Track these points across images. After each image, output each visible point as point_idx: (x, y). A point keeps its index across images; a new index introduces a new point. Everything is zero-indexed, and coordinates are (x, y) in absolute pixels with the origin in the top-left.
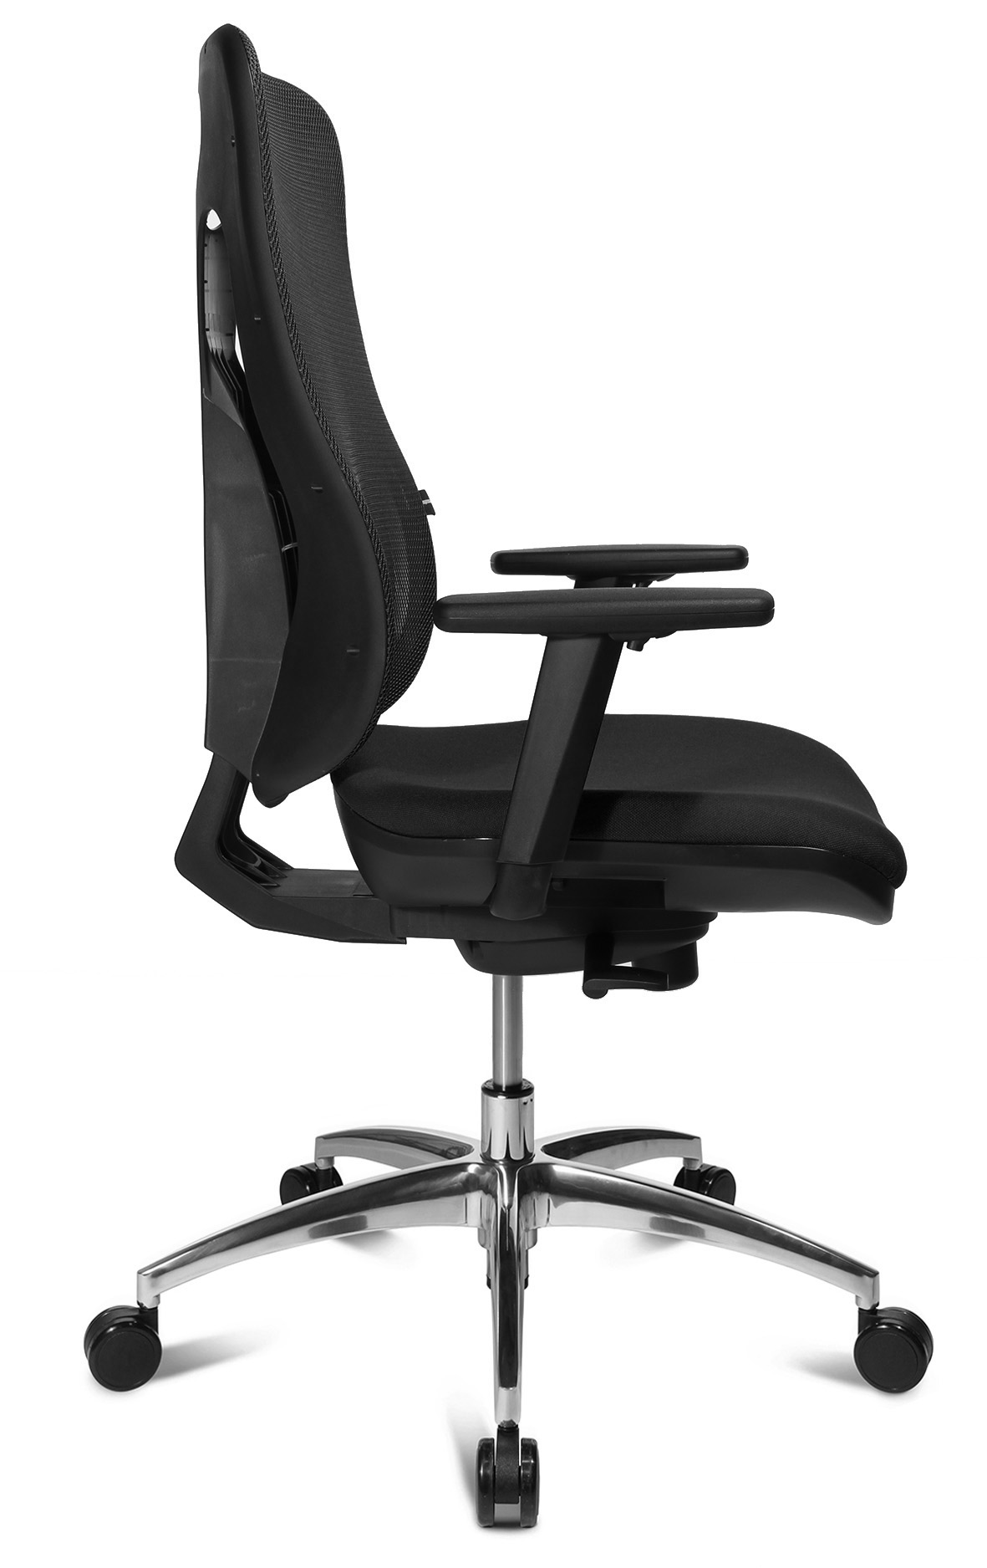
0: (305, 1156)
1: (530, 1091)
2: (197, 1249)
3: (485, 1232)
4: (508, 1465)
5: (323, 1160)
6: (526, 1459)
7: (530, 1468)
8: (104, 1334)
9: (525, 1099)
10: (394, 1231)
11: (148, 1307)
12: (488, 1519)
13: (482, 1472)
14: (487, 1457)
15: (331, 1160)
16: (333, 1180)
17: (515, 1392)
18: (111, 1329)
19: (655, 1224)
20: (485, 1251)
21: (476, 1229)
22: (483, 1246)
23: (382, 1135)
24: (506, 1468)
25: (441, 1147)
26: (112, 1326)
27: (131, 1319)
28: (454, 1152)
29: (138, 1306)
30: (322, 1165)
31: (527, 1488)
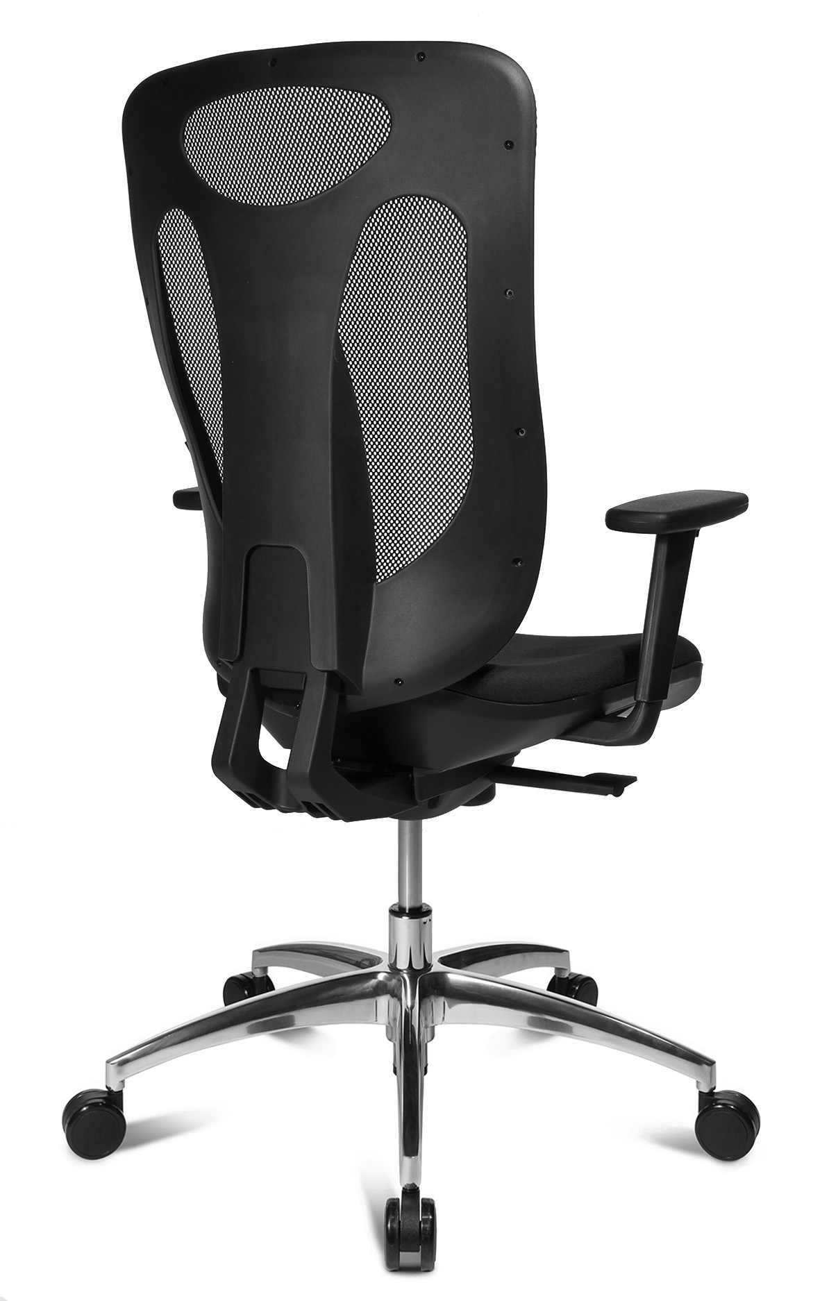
0: (244, 966)
1: (429, 912)
2: (155, 1042)
3: (392, 1028)
4: (411, 1220)
5: (258, 970)
6: (426, 1215)
7: (429, 1222)
8: (78, 1113)
9: (424, 919)
10: (318, 1028)
11: (115, 1090)
12: (394, 1265)
13: (389, 1225)
14: (394, 1214)
15: (265, 969)
16: (267, 986)
17: (417, 1160)
18: (85, 1109)
19: (532, 1022)
20: (392, 1044)
21: (385, 1027)
22: (390, 1040)
23: (308, 949)
24: (409, 1223)
25: (355, 959)
26: (85, 1106)
27: (101, 1100)
28: (366, 963)
29: (107, 1090)
30: (258, 974)
31: (426, 1239)
